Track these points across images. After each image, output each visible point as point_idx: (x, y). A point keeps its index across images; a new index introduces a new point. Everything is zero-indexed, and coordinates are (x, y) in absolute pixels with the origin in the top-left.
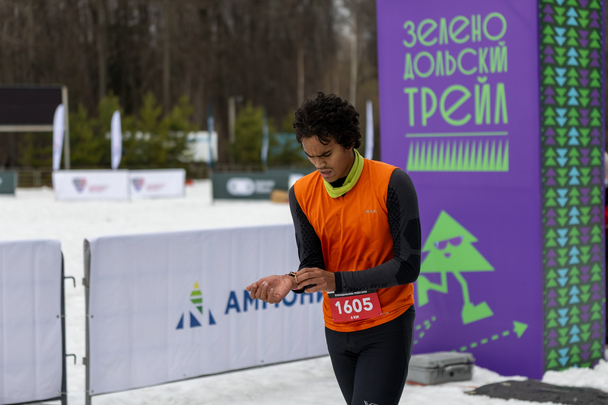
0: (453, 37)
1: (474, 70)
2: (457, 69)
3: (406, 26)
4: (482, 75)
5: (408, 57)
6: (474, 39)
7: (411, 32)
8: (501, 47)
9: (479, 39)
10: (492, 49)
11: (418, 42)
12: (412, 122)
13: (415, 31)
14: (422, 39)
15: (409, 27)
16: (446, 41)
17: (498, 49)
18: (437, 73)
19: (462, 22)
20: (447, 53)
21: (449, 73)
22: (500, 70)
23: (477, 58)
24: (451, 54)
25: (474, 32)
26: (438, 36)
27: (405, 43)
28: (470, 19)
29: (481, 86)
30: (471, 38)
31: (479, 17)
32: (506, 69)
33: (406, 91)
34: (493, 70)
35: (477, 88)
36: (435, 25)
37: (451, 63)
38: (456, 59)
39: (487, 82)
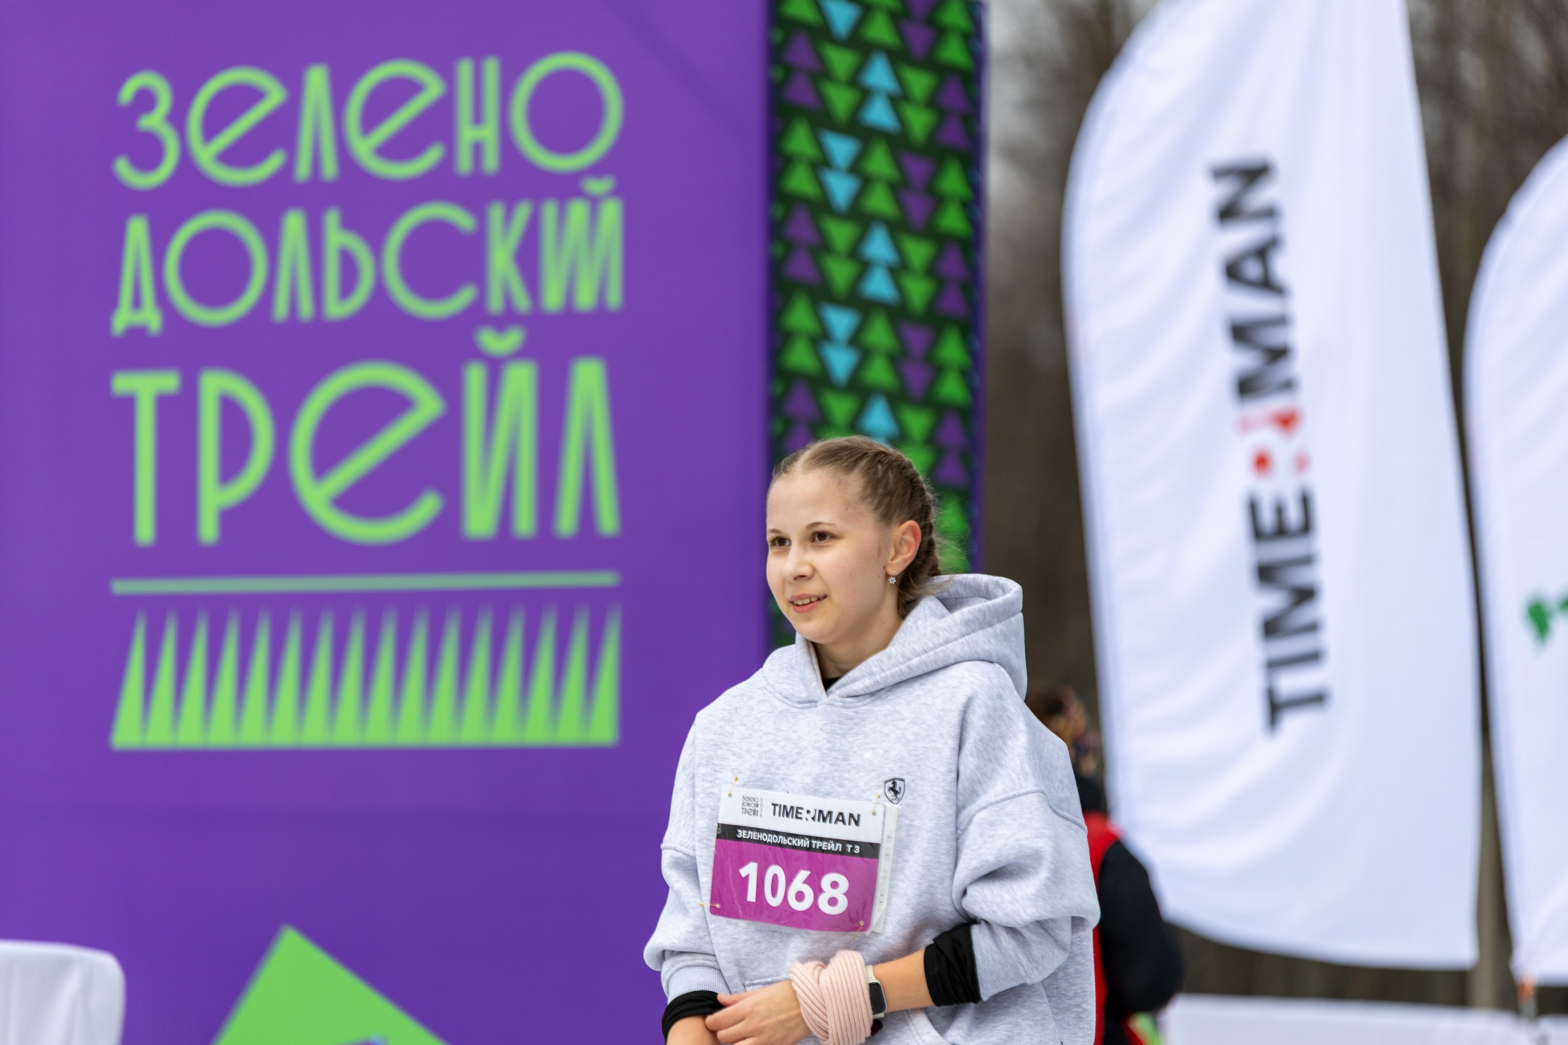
0: (364, 148)
1: (464, 298)
2: (380, 290)
3: (127, 93)
4: (503, 321)
5: (137, 230)
6: (464, 163)
7: (154, 121)
8: (595, 203)
9: (491, 162)
10: (550, 210)
11: (186, 160)
12: (145, 529)
13: (178, 118)
14: (206, 155)
15: (145, 100)
16: (330, 169)
17: (578, 210)
18: (281, 309)
19: (407, 89)
20: (332, 219)
21: (337, 309)
22: (585, 299)
23: (477, 244)
24: (348, 223)
25: (467, 134)
26: (290, 145)
27: (123, 168)
28: (448, 76)
29: (495, 367)
30: (449, 160)
31: (492, 68)
32: (615, 298)
33: (123, 383)
34: (553, 299)
35: (475, 377)
36: (275, 95)
37: (349, 265)
38: (376, 247)
39: (522, 354)
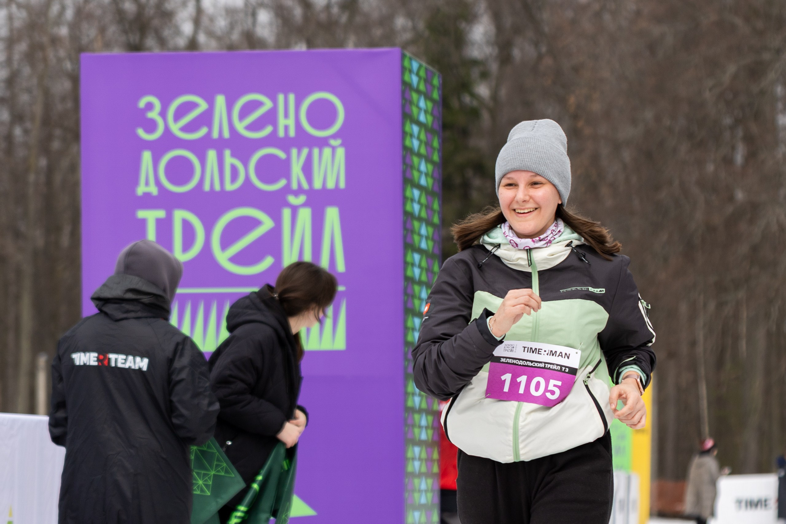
0: (240, 127)
1: (282, 183)
2: (247, 181)
3: (142, 104)
4: (297, 193)
5: (147, 156)
6: (281, 133)
7: (153, 115)
8: (334, 149)
9: (292, 133)
10: (316, 151)
11: (167, 130)
13: (163, 114)
14: (175, 128)
15: (150, 107)
16: (226, 134)
17: (327, 151)
18: (207, 187)
19: (257, 104)
20: (227, 153)
21: (229, 187)
22: (331, 185)
23: (287, 163)
24: (233, 155)
25: (282, 122)
26: (210, 125)
27: (141, 132)
28: (274, 100)
29: (295, 210)
30: (275, 131)
31: (292, 97)
32: (342, 185)
33: (141, 214)
34: (318, 184)
35: (286, 213)
36: (203, 106)
37: (234, 170)
38: (246, 164)
39: (305, 205)
